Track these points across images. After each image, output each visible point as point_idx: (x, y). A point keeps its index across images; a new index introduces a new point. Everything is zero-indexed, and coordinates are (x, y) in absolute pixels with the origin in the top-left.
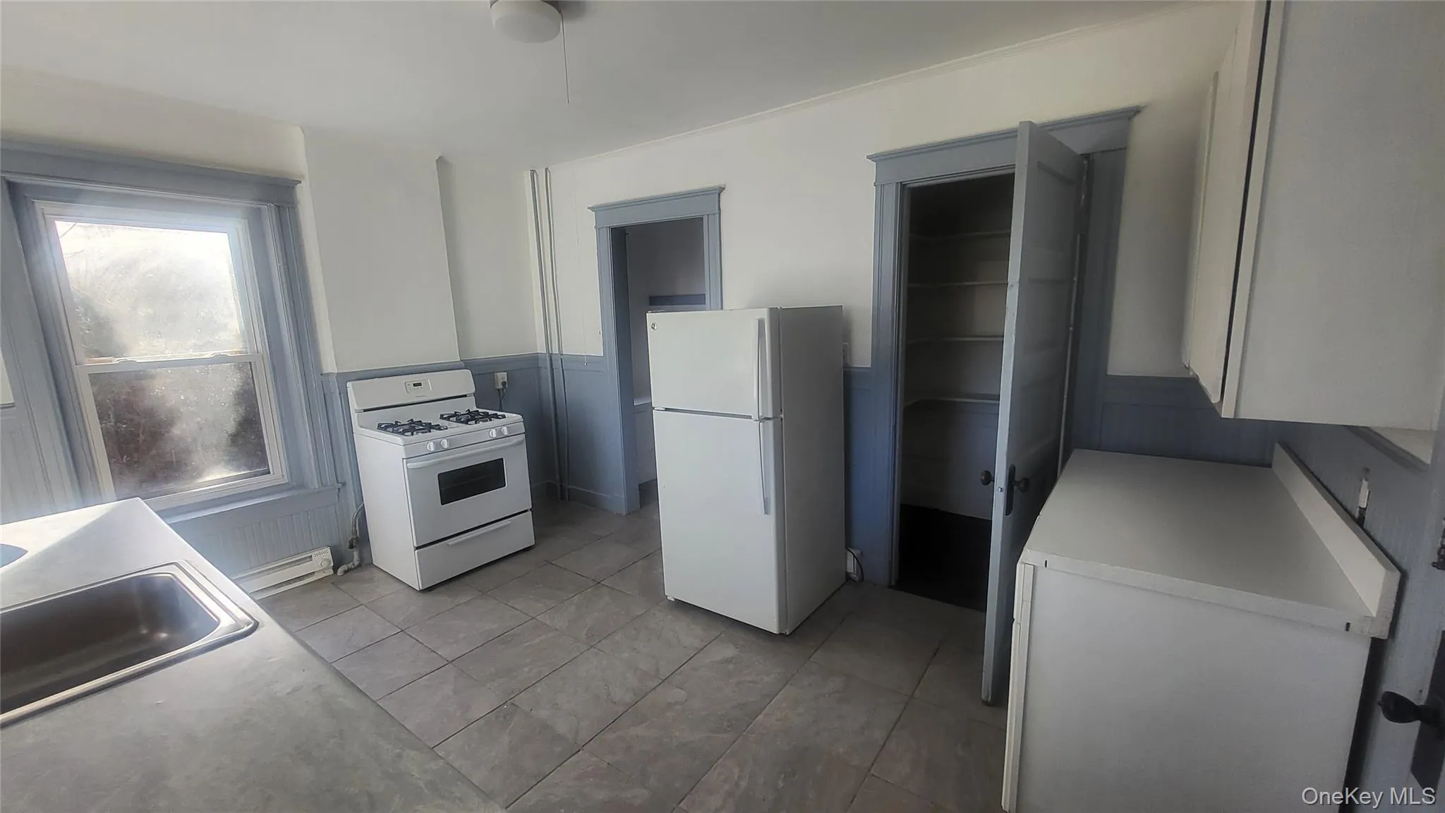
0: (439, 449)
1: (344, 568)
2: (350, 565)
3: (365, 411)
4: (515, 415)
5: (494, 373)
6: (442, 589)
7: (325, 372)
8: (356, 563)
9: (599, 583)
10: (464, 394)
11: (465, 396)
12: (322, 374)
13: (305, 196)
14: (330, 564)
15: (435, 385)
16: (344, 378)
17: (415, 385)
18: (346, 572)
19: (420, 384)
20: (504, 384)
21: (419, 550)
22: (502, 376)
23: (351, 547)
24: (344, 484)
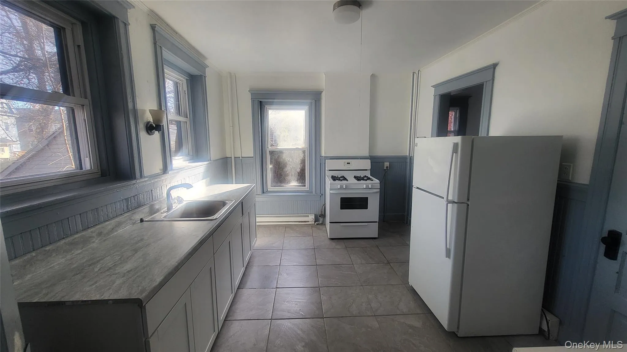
0: (341, 188)
1: (317, 223)
2: (319, 223)
3: (330, 170)
4: (378, 180)
5: (384, 162)
6: (336, 241)
7: (322, 155)
8: (321, 222)
9: (389, 263)
10: (367, 169)
11: (367, 170)
12: (321, 156)
13: (323, 95)
14: (313, 220)
15: (355, 164)
16: (327, 158)
17: (348, 163)
18: (317, 224)
19: (349, 163)
20: (387, 167)
21: (331, 224)
22: (387, 164)
23: (320, 216)
24: (322, 195)
